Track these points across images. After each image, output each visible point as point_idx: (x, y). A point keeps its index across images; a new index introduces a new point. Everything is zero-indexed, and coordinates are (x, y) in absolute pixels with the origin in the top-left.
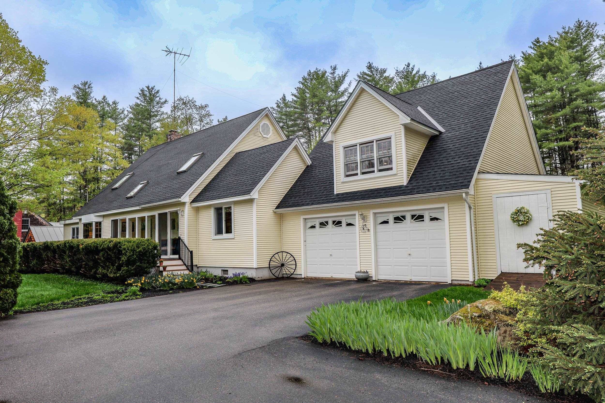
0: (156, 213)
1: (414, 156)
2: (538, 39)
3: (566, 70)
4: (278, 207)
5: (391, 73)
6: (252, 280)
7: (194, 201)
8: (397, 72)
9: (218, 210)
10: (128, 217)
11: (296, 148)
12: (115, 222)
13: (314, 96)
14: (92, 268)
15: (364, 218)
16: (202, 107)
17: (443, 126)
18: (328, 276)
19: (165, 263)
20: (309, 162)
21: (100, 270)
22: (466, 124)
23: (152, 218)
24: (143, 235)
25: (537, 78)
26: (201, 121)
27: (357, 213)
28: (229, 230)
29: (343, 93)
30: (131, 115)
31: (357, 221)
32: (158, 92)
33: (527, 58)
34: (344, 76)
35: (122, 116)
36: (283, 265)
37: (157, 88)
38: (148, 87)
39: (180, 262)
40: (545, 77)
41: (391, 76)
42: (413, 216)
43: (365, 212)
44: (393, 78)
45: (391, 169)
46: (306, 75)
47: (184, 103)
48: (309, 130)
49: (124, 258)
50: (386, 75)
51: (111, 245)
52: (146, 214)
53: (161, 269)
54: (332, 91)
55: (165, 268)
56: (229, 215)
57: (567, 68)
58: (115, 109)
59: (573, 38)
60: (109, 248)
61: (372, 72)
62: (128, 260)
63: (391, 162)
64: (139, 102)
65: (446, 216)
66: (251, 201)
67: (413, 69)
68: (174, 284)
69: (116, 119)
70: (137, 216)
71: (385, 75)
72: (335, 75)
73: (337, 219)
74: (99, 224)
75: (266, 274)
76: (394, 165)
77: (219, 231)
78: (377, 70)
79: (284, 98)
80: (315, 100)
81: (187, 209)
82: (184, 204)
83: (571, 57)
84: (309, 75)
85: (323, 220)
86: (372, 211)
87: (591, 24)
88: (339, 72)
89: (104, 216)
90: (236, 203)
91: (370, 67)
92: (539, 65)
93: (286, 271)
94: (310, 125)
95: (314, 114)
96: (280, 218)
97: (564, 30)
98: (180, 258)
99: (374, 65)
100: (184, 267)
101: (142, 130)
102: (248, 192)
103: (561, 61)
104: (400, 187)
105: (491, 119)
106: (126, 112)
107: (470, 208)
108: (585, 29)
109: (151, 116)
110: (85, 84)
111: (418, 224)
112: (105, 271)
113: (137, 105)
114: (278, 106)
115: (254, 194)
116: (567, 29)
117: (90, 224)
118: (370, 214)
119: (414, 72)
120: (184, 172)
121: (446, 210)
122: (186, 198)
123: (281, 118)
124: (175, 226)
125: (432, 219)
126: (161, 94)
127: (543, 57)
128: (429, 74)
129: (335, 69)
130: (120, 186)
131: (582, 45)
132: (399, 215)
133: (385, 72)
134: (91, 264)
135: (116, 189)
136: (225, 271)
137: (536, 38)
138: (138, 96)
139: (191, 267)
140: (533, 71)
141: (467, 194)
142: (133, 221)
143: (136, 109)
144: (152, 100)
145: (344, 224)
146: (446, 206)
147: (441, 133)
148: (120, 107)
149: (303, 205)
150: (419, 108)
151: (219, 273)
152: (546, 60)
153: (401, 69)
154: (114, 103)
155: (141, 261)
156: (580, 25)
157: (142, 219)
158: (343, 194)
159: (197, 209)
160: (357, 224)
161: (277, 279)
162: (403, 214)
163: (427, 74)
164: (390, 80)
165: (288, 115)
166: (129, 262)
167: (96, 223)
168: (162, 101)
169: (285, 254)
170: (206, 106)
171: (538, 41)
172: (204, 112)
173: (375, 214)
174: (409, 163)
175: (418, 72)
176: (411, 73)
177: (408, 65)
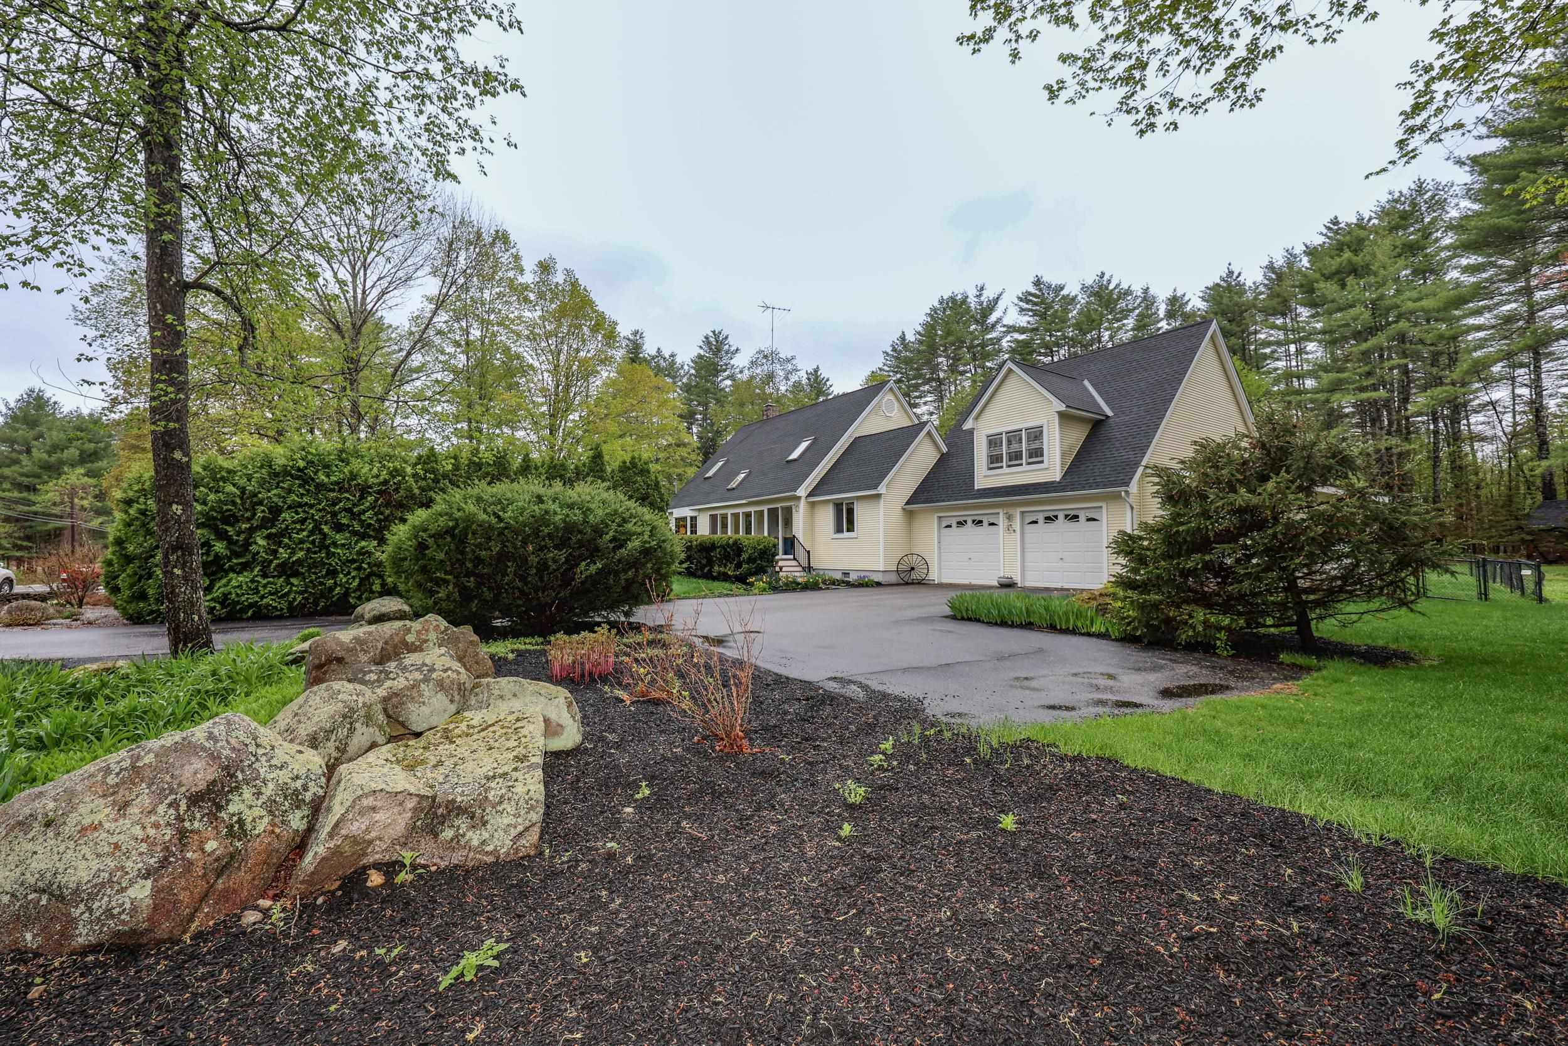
0: (765, 508)
1: (1071, 447)
2: (1336, 218)
3: (1382, 272)
4: (908, 503)
5: (1072, 289)
6: (879, 584)
7: (809, 495)
8: (1084, 288)
9: (838, 506)
10: (730, 512)
11: (929, 433)
12: (713, 518)
13: (948, 333)
14: (705, 566)
15: (1009, 518)
16: (788, 361)
17: (1112, 409)
18: (966, 582)
19: (781, 563)
20: (945, 449)
21: (716, 568)
22: (1139, 406)
23: (760, 514)
24: (737, 531)
25: (1329, 288)
26: (787, 379)
27: (1000, 511)
28: (851, 529)
29: (994, 326)
30: (693, 371)
31: (1002, 520)
32: (727, 337)
33: (1311, 252)
34: (996, 300)
35: (682, 372)
36: (913, 569)
37: (725, 333)
38: (714, 332)
39: (794, 563)
40: (1343, 286)
41: (1073, 294)
42: (1066, 516)
43: (1011, 511)
44: (1076, 296)
45: (1042, 462)
46: (936, 304)
47: (765, 357)
48: (941, 382)
49: (745, 556)
50: (1064, 292)
51: (731, 542)
52: (752, 509)
53: (777, 569)
54: (977, 322)
55: (781, 568)
56: (850, 512)
57: (1384, 268)
58: (673, 363)
59: (1405, 211)
60: (728, 545)
61: (1040, 290)
62: (749, 558)
63: (1042, 455)
64: (702, 352)
65: (1104, 516)
66: (878, 496)
67: (1109, 281)
68: (798, 584)
69: (674, 377)
70: (740, 511)
71: (1062, 293)
72: (982, 299)
73: (978, 518)
74: (694, 519)
75: (893, 578)
76: (1045, 458)
77: (839, 530)
78: (1049, 287)
79: (903, 338)
80: (951, 339)
81: (803, 503)
82: (799, 498)
83: (1395, 247)
84: (941, 303)
85: (961, 519)
86: (1019, 510)
87: (1443, 183)
88: (989, 294)
89: (699, 510)
90: (858, 498)
91: (1038, 283)
92: (1334, 264)
93: (914, 576)
94: (942, 375)
95: (948, 357)
96: (909, 514)
97: (1390, 197)
98: (795, 559)
99: (1045, 279)
100: (800, 569)
101: (707, 391)
102: (876, 487)
103: (1374, 255)
104: (1053, 482)
105: (1171, 401)
106: (686, 367)
107: (1132, 508)
108: (1429, 194)
109: (718, 371)
110: (636, 333)
111: (1072, 525)
112: (722, 569)
113: (700, 357)
114: (894, 350)
115: (882, 489)
116: (1397, 195)
117: (685, 519)
118: (1017, 513)
119: (1111, 287)
120: (795, 460)
121: (1104, 510)
122: (802, 492)
123: (898, 367)
124: (788, 523)
125: (1089, 520)
126: (730, 340)
127: (1342, 250)
128: (1137, 290)
129: (982, 289)
130: (715, 474)
131: (1422, 221)
132: (1051, 514)
133: (1062, 288)
134: (704, 562)
135: (710, 478)
136: (846, 574)
137: (1332, 217)
138: (701, 344)
139: (809, 569)
140: (1323, 275)
141: (1127, 492)
142: (736, 516)
143: (699, 361)
144: (719, 350)
145: (985, 523)
146: (1104, 505)
147: (1107, 417)
148: (679, 360)
149: (938, 501)
150: (1086, 383)
151: (838, 576)
152: (1347, 254)
153: (1089, 282)
154: (672, 355)
155: (761, 558)
156: (1420, 187)
157: (748, 515)
158: (985, 490)
159: (813, 505)
160: (1001, 524)
161: (907, 584)
162: (1055, 513)
163: (1132, 288)
164: (1071, 300)
165: (908, 361)
166: (751, 560)
167: (692, 518)
168: (732, 349)
169: (915, 557)
170: (793, 358)
171: (1335, 222)
172: (790, 367)
173: (1022, 513)
174: (1063, 455)
175: (1118, 285)
176: (1107, 288)
177: (1103, 274)
